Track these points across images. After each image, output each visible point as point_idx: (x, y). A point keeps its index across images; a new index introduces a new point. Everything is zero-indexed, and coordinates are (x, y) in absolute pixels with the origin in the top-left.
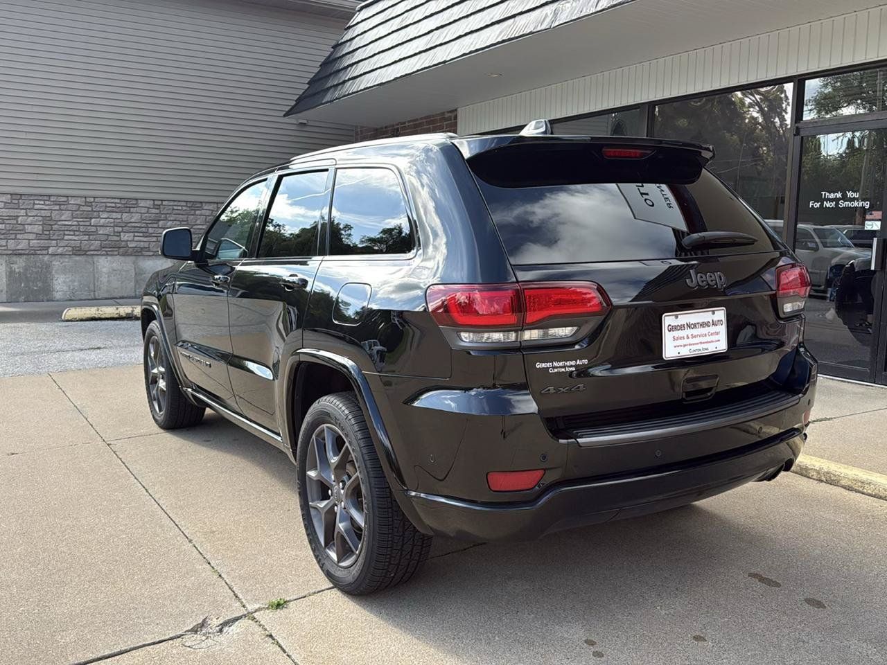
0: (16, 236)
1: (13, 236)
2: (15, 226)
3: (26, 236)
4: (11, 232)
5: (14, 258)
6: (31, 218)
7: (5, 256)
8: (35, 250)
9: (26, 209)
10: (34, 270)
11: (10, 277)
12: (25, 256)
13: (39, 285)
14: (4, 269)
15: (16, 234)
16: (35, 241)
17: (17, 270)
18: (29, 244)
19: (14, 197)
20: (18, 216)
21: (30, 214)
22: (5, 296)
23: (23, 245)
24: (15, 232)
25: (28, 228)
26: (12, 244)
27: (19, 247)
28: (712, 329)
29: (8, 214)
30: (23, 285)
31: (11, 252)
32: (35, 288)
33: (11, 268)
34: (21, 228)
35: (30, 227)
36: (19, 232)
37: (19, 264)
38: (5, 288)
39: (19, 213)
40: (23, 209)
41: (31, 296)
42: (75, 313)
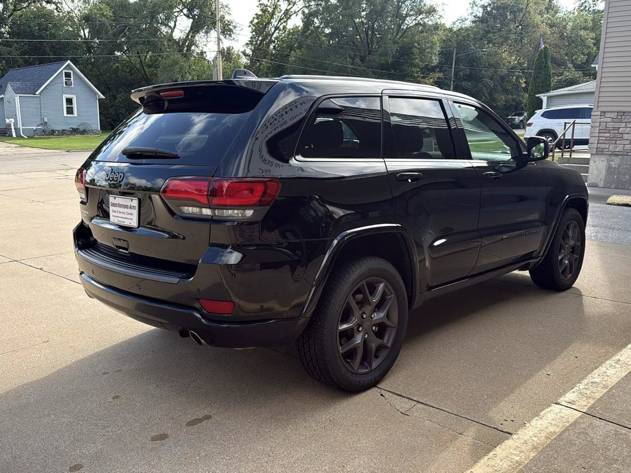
0: (616, 142)
1: (614, 142)
2: (616, 135)
3: (623, 142)
4: (613, 139)
5: (613, 158)
6: (629, 129)
7: (607, 156)
8: (627, 152)
9: (626, 122)
10: (625, 166)
11: (608, 170)
12: (620, 157)
13: (626, 178)
14: (605, 165)
15: (616, 141)
16: (629, 146)
17: (613, 166)
18: (624, 147)
19: (619, 114)
20: (619, 128)
21: (628, 126)
22: (602, 183)
23: (620, 148)
24: (615, 139)
25: (626, 136)
26: (612, 147)
27: (617, 150)
28: (129, 211)
29: (613, 126)
30: (615, 177)
31: (610, 153)
32: (624, 180)
33: (610, 164)
34: (620, 136)
35: (627, 135)
36: (618, 139)
37: (616, 162)
38: (604, 178)
39: (621, 125)
40: (624, 122)
41: (620, 185)
42: (616, 199)
